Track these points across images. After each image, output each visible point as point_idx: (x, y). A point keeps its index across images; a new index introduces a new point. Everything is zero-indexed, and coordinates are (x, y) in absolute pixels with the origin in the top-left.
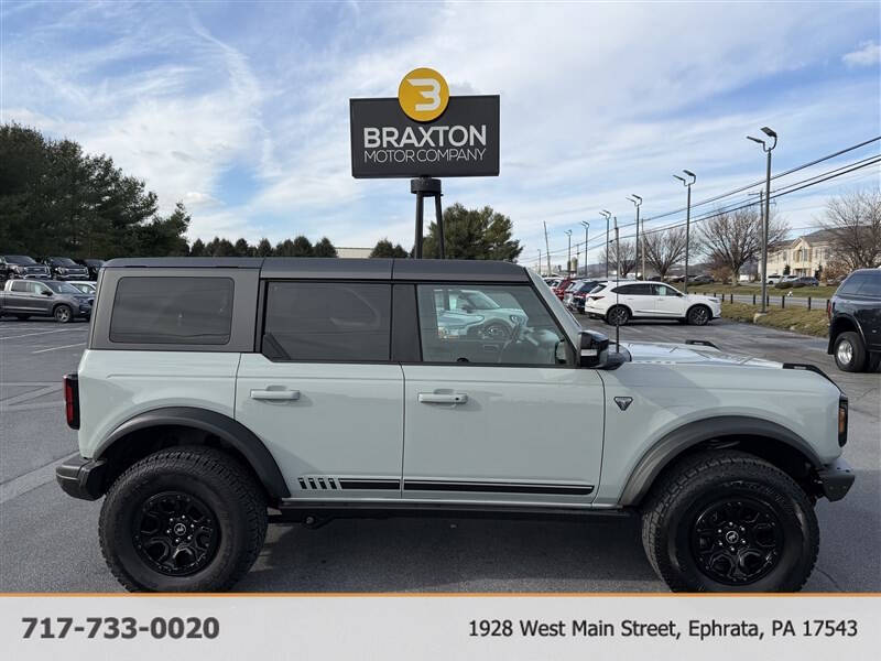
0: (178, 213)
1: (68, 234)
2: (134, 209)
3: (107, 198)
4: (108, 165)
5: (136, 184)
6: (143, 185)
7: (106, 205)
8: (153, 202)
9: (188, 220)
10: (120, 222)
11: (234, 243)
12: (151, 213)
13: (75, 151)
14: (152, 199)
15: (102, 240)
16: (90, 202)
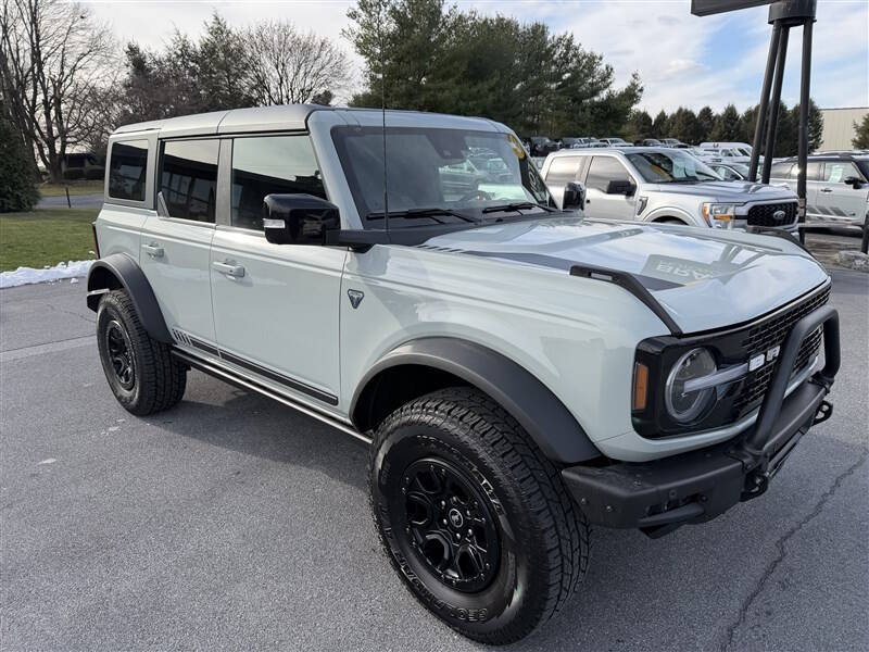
0: (633, 84)
1: (528, 113)
2: (592, 84)
3: (567, 75)
4: (570, 41)
5: (594, 58)
6: (601, 58)
7: (565, 83)
8: (609, 74)
9: (641, 90)
10: (578, 99)
11: (697, 112)
12: (606, 87)
13: (543, 32)
14: (609, 71)
15: (558, 118)
16: (552, 81)
